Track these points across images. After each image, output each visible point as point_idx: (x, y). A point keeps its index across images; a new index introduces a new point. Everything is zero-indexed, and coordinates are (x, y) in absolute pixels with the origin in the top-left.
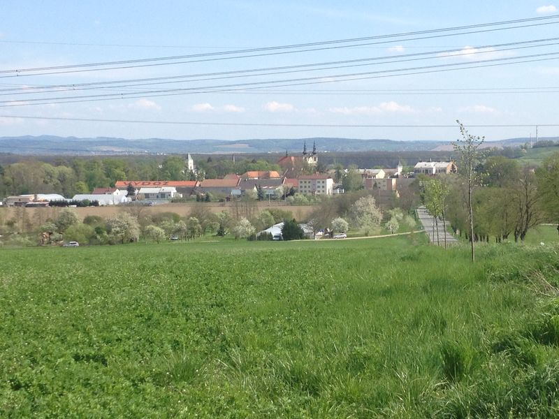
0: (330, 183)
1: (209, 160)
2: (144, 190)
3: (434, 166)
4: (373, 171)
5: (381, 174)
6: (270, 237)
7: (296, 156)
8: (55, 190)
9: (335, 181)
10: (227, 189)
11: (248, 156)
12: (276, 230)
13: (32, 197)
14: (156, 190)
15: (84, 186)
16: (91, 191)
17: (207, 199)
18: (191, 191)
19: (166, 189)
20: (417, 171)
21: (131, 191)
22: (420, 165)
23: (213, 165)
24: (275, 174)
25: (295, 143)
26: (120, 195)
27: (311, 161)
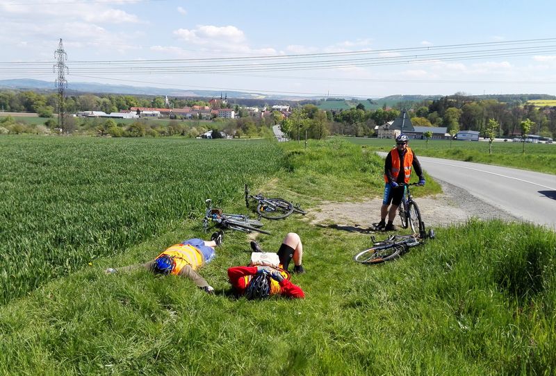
0: (233, 113)
1: (176, 99)
2: (144, 112)
3: (281, 107)
4: (253, 108)
5: (257, 110)
6: (206, 137)
7: (217, 99)
8: (101, 110)
9: (236, 112)
10: (184, 114)
11: (194, 98)
12: (208, 134)
13: (90, 112)
14: (151, 113)
15: (116, 109)
16: (119, 111)
17: (175, 118)
18: (167, 113)
19: (156, 112)
20: (274, 109)
21: (138, 112)
22: (274, 107)
23: (177, 102)
24: (207, 108)
25: (216, 93)
26: (133, 114)
27: (224, 102)
